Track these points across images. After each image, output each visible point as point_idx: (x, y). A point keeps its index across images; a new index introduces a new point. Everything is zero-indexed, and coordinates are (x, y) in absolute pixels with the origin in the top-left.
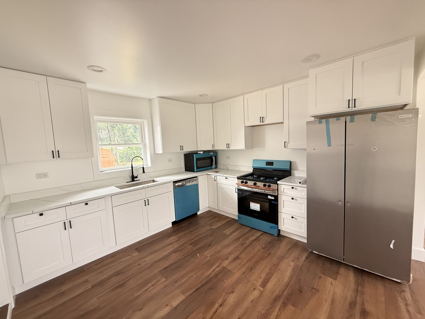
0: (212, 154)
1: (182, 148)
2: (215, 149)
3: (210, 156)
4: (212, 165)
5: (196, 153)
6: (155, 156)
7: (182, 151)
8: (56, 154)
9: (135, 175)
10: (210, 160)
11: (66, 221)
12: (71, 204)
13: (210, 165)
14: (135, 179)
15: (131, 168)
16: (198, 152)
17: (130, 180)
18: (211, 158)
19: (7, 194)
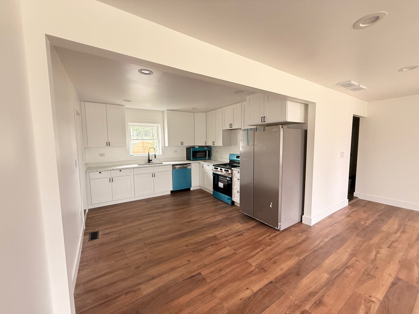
0: (206, 148)
1: (182, 143)
2: (207, 145)
3: (204, 150)
4: (206, 157)
5: (193, 147)
6: (164, 148)
7: (182, 145)
8: (108, 144)
9: (150, 159)
10: (204, 153)
11: (110, 178)
12: (113, 170)
13: (204, 157)
14: (150, 162)
15: (148, 155)
16: (195, 147)
17: (147, 162)
18: (205, 152)
19: (87, 163)
